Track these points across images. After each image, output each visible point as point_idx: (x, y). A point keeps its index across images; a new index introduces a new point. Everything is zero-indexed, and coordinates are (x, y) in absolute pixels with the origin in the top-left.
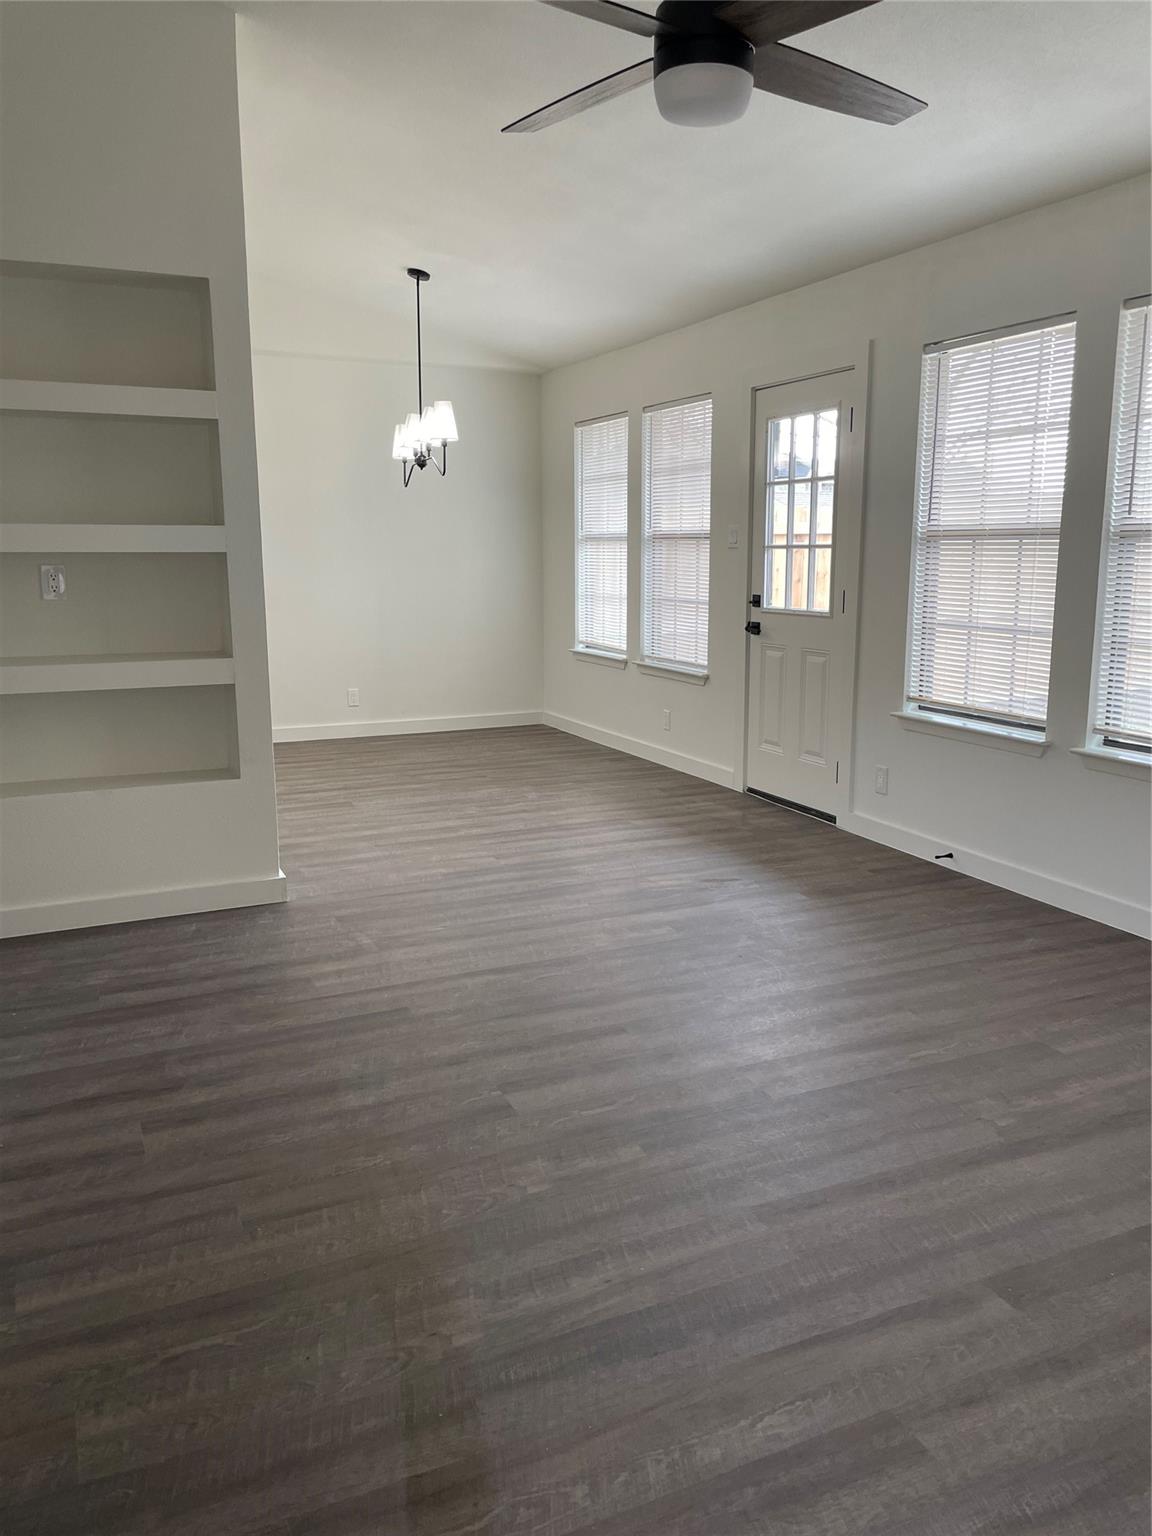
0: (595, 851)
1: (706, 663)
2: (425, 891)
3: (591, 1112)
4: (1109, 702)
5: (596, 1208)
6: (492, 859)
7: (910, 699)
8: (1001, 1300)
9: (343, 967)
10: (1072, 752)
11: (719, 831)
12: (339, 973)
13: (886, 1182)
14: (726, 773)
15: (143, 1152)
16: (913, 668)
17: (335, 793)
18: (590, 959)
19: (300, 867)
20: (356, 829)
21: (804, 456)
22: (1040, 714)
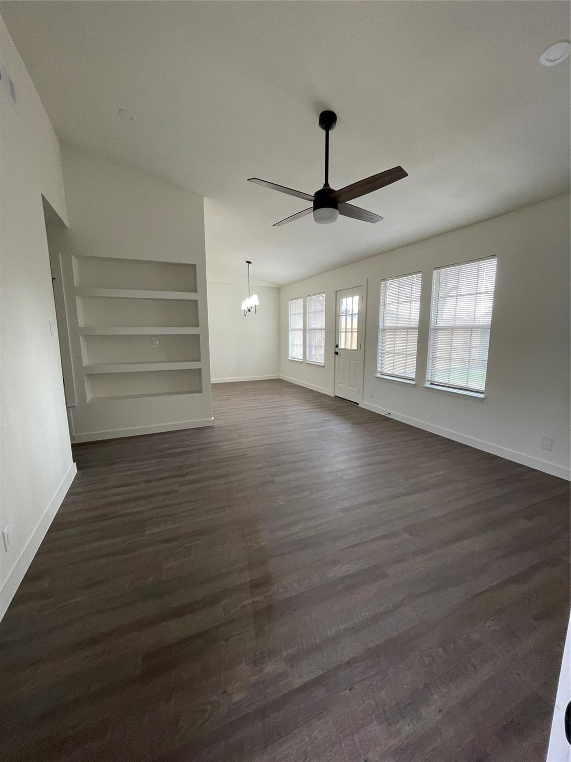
0: (295, 412)
1: (324, 362)
2: (250, 423)
4: (432, 373)
5: (298, 509)
6: (268, 414)
7: (378, 372)
8: (407, 534)
9: (229, 443)
10: (422, 386)
12: (228, 445)
13: (375, 502)
14: (329, 392)
15: (178, 492)
16: (379, 364)
17: (225, 397)
18: (294, 441)
19: (217, 416)
20: (232, 406)
21: (349, 308)
22: (413, 376)
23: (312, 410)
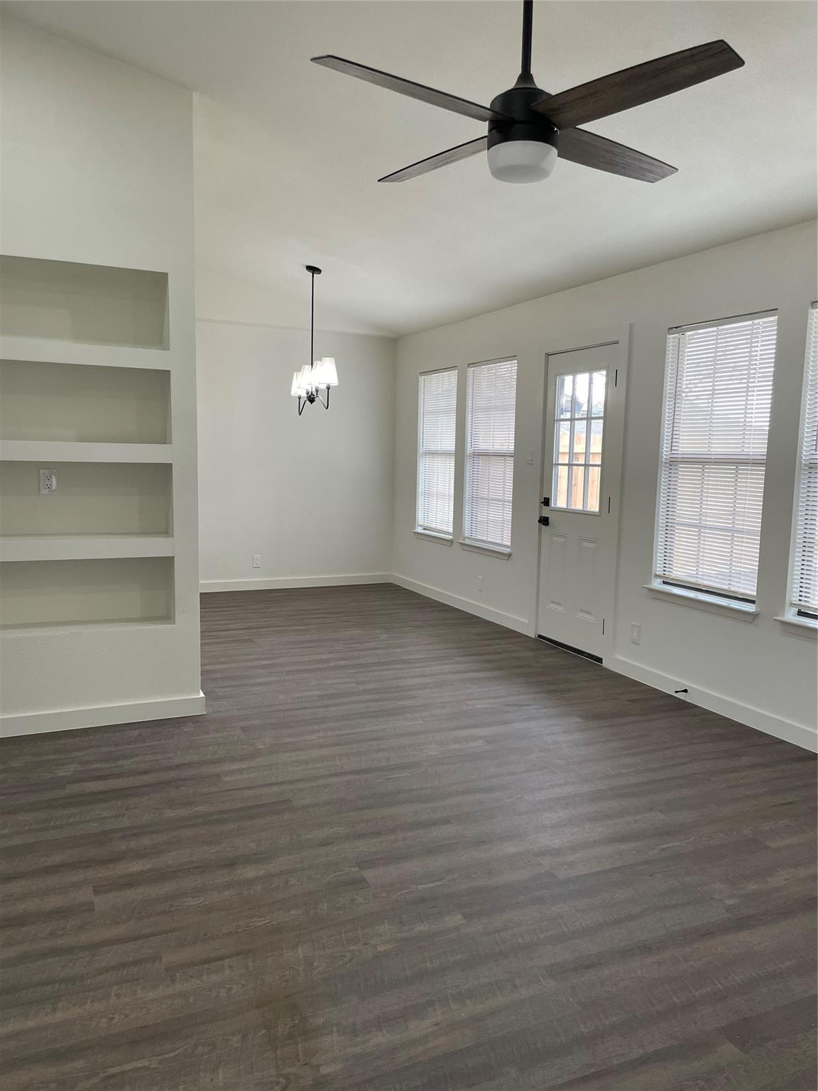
0: (429, 680)
1: (509, 544)
2: (305, 708)
3: (424, 886)
4: (802, 585)
5: (429, 965)
6: (354, 685)
7: (657, 576)
8: (731, 1044)
9: (244, 766)
10: (775, 620)
11: (518, 667)
12: (241, 771)
13: (646, 949)
14: (522, 622)
15: (94, 910)
16: (659, 554)
17: (241, 632)
18: (424, 764)
19: (214, 688)
20: (256, 659)
21: (582, 397)
22: (751, 591)
23: (476, 675)
